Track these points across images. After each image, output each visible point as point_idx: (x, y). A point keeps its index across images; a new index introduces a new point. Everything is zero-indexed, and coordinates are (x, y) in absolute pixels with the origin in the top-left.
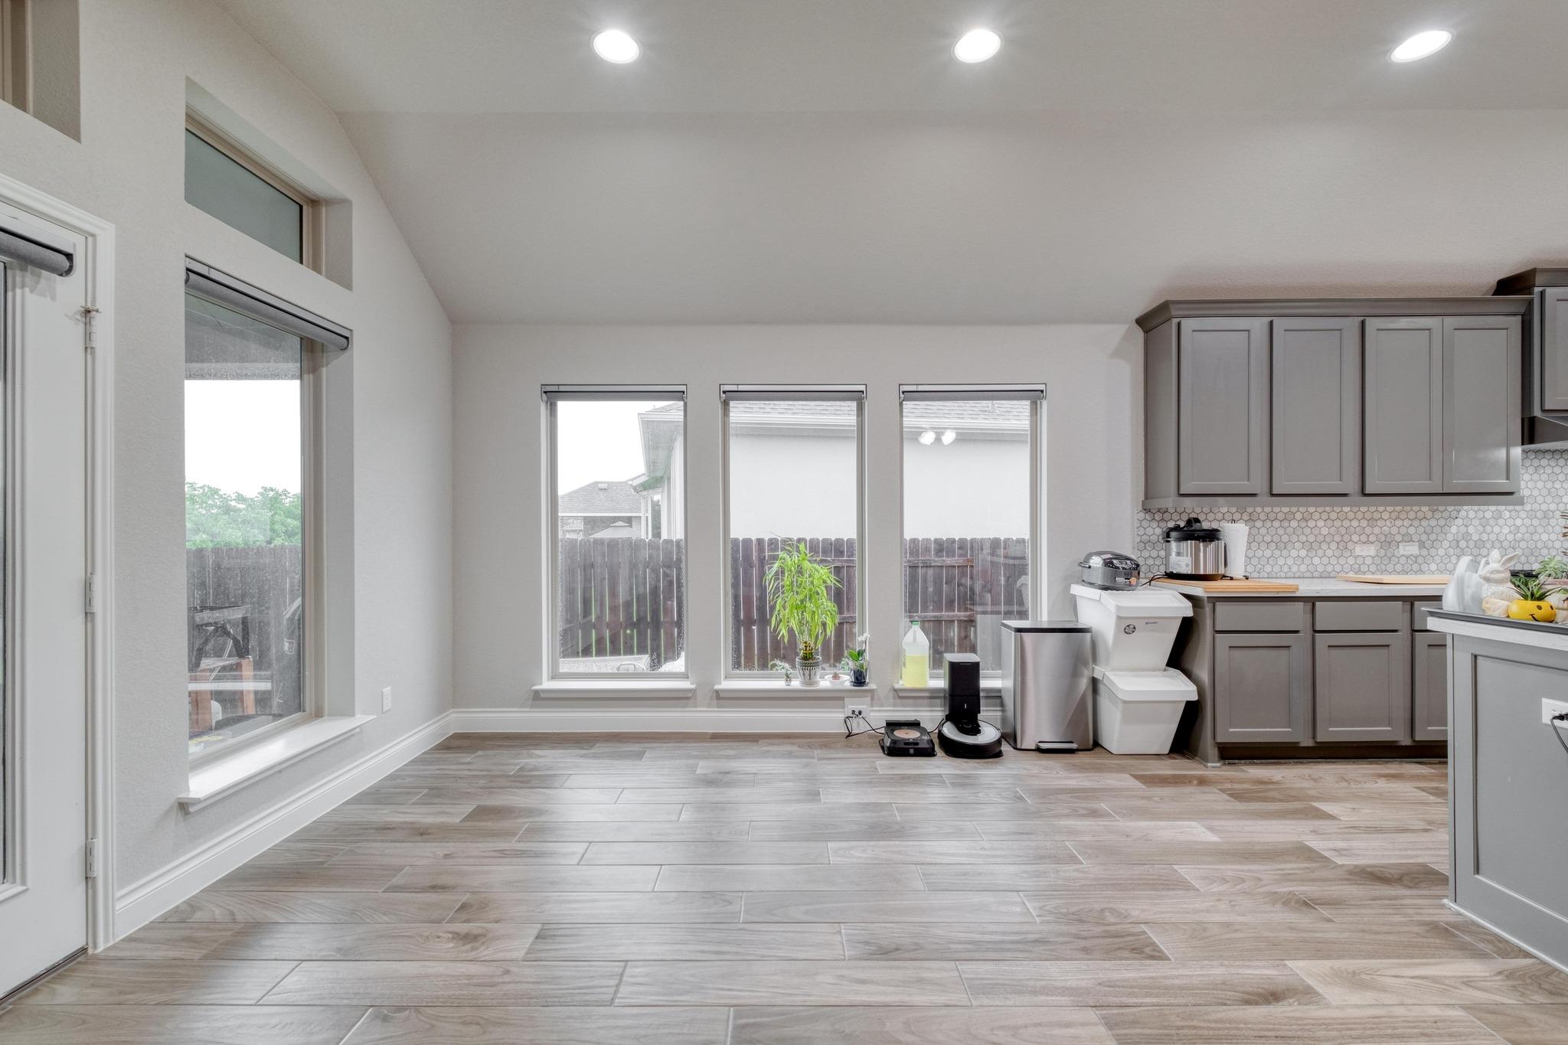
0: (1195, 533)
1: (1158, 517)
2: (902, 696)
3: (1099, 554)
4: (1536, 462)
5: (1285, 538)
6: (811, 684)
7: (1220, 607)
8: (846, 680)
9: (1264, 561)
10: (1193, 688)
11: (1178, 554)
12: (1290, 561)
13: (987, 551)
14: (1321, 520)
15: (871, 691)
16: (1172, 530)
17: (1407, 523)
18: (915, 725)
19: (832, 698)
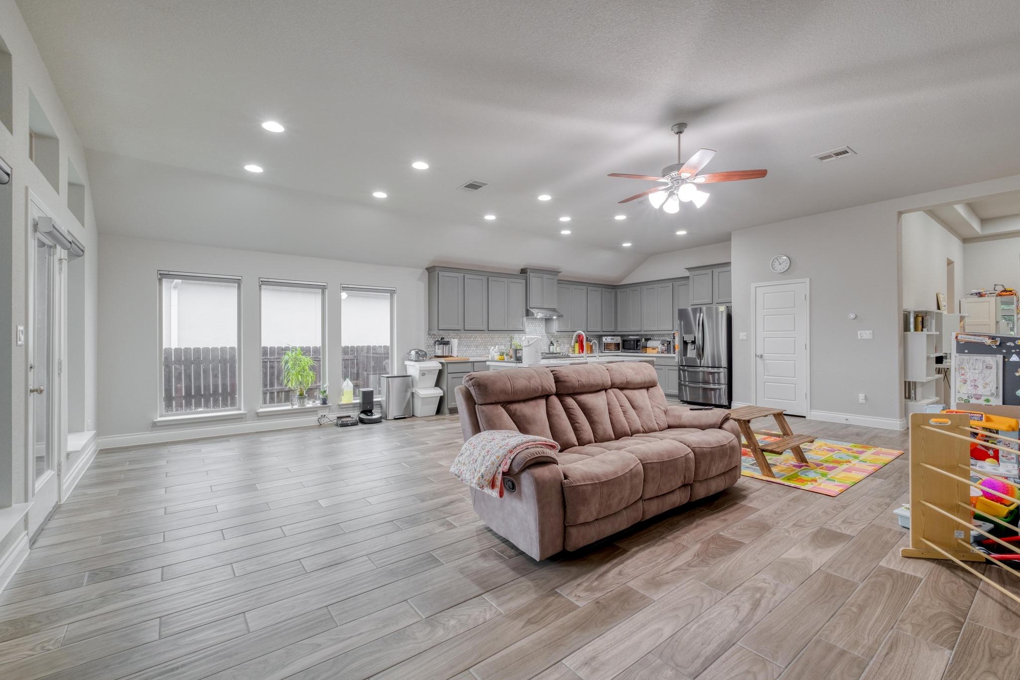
0: (444, 343)
1: (433, 337)
2: (342, 407)
3: (414, 350)
4: (532, 321)
5: (469, 344)
6: (304, 406)
7: (449, 365)
8: (318, 403)
9: (464, 351)
10: (442, 392)
11: (438, 349)
12: (471, 351)
13: (365, 351)
14: (479, 338)
15: (329, 406)
16: (436, 341)
17: (502, 339)
18: (349, 417)
19: (313, 411)
